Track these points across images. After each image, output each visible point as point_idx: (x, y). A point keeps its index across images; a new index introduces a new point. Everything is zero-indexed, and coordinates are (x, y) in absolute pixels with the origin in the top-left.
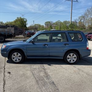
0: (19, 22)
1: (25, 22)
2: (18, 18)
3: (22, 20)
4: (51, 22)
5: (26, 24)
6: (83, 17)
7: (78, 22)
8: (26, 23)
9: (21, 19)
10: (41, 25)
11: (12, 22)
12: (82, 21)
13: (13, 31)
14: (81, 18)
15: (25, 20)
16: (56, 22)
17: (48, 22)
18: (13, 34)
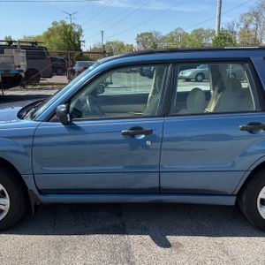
0: (58, 37)
1: (78, 35)
2: (54, 23)
3: (69, 30)
4: (156, 34)
5: (80, 42)
6: (256, 15)
7: (239, 30)
8: (81, 39)
9: (66, 27)
10: (125, 44)
11: (39, 37)
12: (252, 27)
13: (21, 63)
14: (248, 18)
15: (77, 30)
16: (171, 34)
17: (146, 34)
18: (23, 75)
